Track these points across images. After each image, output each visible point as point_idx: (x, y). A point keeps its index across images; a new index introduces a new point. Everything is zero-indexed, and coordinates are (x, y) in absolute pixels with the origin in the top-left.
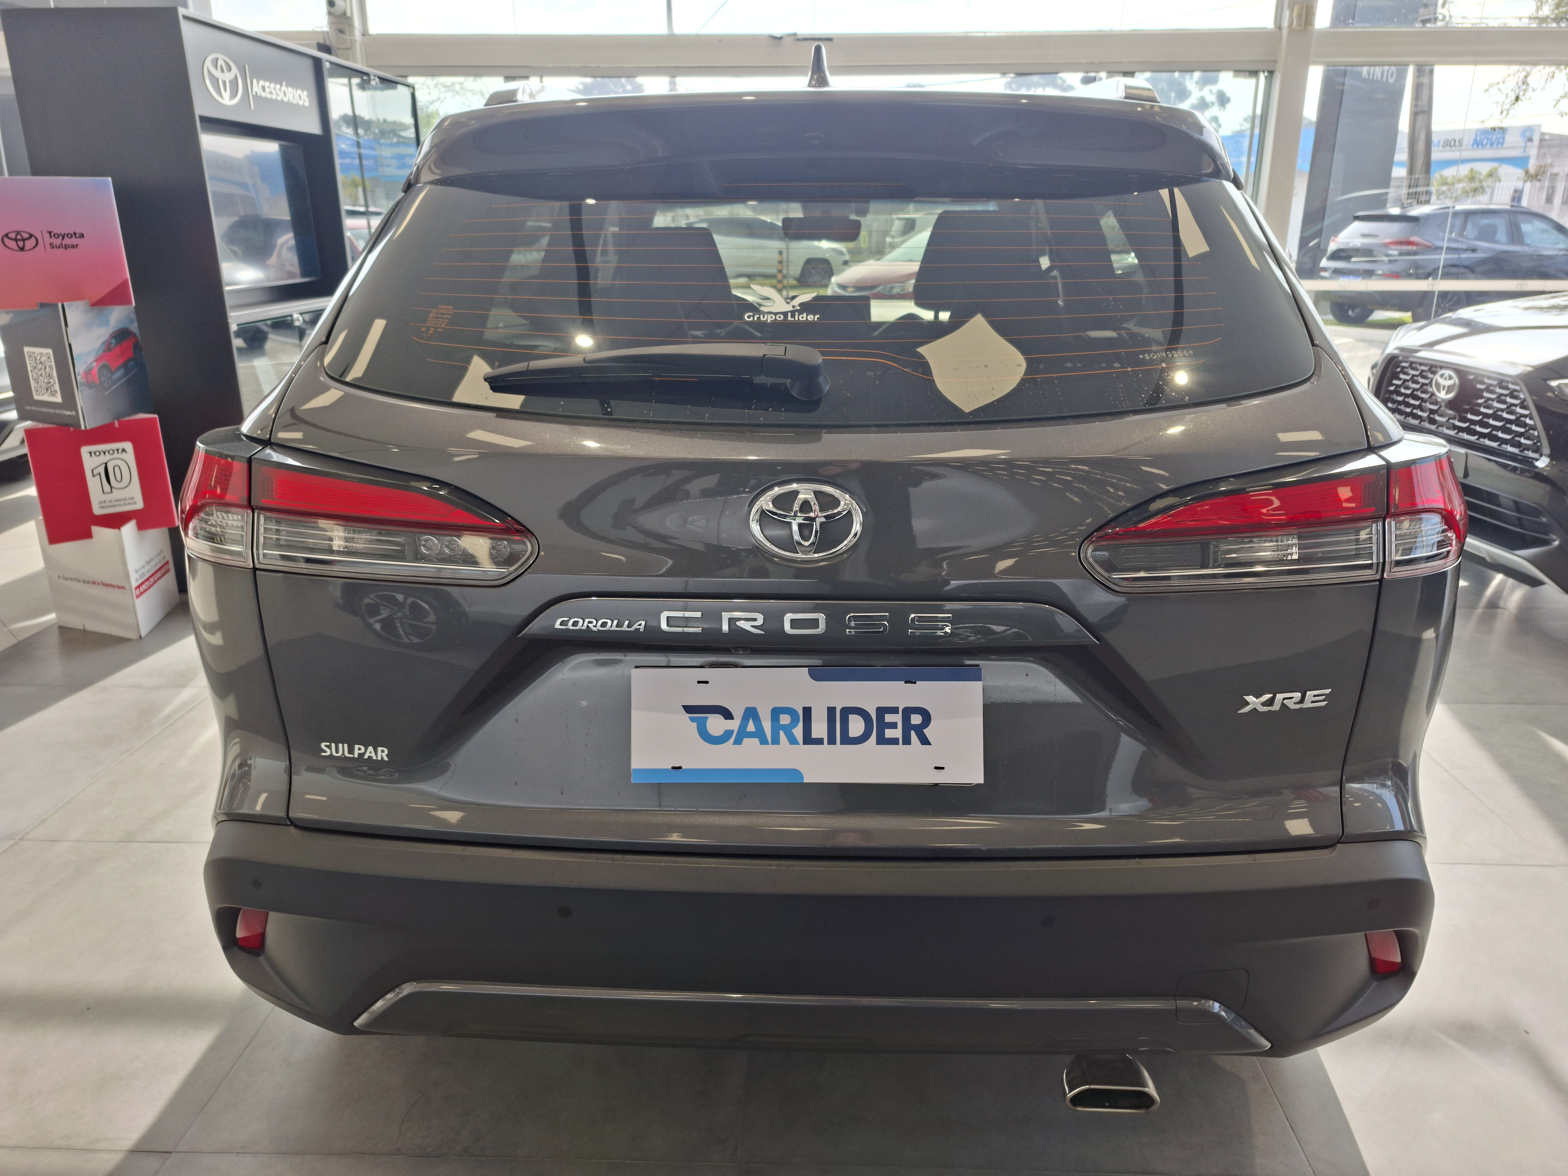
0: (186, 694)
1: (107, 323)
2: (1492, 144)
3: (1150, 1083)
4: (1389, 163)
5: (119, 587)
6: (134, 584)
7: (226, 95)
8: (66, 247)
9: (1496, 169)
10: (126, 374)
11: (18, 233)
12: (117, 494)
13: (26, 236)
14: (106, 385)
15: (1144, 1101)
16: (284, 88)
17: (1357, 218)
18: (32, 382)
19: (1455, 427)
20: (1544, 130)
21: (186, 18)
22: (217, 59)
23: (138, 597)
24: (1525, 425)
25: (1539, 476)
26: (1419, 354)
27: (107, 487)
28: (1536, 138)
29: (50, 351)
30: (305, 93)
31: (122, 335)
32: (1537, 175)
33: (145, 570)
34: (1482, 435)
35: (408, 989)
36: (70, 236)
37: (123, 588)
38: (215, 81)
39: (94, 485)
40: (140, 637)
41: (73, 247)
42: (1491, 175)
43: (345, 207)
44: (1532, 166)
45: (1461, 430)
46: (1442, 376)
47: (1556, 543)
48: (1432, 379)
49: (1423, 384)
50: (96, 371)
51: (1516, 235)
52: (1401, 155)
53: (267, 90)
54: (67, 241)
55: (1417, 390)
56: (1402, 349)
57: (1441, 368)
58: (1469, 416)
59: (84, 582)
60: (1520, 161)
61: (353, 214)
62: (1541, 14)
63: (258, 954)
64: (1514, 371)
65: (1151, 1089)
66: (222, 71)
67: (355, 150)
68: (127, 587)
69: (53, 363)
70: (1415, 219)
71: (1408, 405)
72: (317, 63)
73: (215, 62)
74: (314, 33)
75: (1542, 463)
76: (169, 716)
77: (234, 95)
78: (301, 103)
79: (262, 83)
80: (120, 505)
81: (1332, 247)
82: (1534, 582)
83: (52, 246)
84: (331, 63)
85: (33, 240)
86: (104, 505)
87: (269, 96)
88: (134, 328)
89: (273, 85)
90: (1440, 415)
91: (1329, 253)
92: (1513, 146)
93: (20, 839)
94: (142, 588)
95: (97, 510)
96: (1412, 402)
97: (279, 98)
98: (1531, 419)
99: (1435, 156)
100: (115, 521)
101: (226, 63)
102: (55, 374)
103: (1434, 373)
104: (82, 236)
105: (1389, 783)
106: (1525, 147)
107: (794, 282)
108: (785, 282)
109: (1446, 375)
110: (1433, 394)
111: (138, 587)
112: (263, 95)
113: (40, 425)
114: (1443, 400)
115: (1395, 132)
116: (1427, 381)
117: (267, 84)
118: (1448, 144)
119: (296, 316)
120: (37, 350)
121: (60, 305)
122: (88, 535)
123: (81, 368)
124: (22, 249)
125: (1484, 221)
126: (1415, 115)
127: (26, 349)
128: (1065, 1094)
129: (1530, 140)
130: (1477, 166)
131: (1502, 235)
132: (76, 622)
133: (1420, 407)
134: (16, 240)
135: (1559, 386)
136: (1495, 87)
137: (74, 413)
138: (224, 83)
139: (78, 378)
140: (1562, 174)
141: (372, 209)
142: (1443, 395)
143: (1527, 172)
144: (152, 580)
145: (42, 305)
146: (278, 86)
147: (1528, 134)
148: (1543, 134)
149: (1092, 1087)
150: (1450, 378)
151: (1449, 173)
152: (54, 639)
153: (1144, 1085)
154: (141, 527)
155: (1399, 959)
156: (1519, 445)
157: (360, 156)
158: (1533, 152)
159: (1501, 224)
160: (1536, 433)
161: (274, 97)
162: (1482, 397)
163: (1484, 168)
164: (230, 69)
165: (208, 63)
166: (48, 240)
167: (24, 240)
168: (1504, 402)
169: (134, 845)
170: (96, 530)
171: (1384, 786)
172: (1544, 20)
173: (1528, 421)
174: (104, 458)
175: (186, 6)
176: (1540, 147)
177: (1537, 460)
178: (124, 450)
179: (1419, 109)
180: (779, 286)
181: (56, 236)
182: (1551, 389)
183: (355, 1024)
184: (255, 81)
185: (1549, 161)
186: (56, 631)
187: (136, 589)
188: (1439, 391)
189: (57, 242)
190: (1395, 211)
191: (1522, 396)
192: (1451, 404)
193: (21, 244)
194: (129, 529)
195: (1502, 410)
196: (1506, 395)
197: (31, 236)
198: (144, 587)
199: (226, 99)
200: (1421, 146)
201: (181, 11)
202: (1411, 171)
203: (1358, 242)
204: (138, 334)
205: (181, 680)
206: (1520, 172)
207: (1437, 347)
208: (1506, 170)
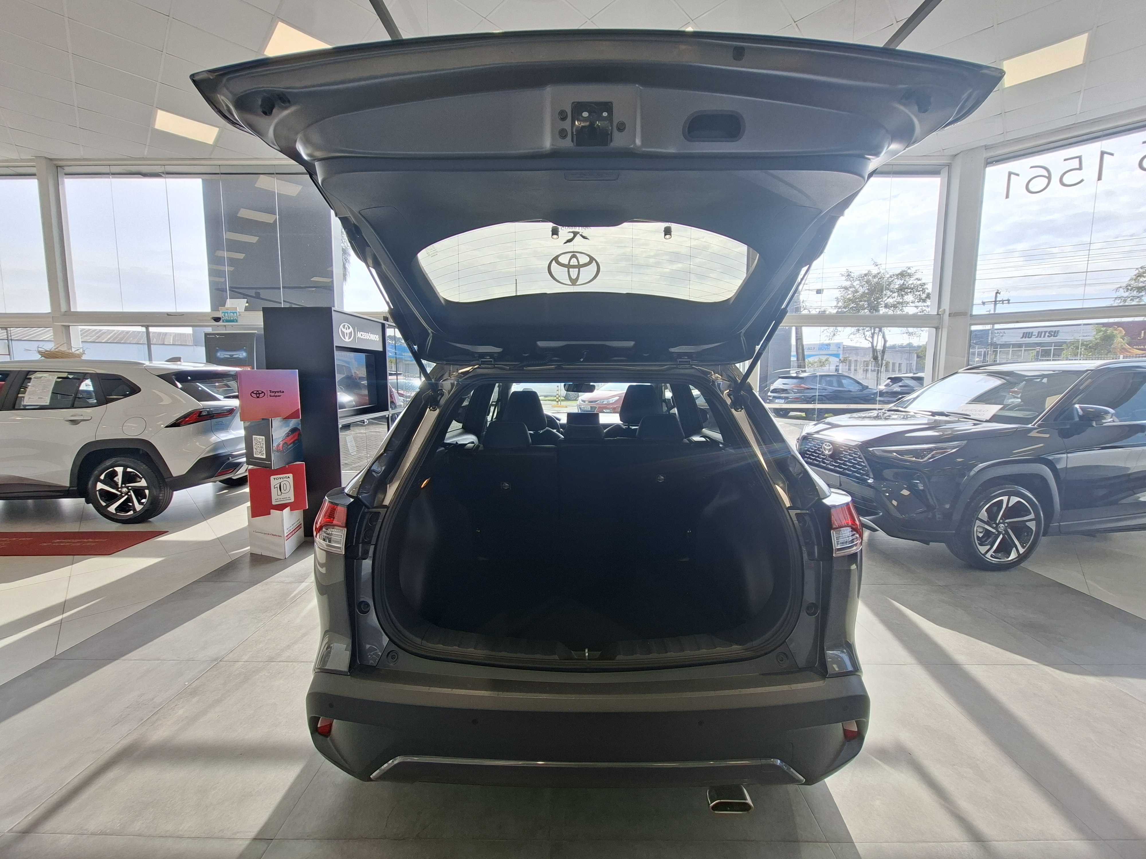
0: (303, 585)
1: (289, 426)
2: (825, 349)
3: (748, 797)
4: (790, 356)
5: (279, 536)
6: (286, 535)
7: (347, 338)
8: (276, 396)
9: (828, 358)
10: (294, 446)
11: (258, 391)
12: (283, 496)
13: (260, 392)
14: (285, 451)
15: (745, 807)
16: (370, 334)
17: (780, 378)
18: (254, 449)
19: (833, 465)
20: (844, 344)
21: (334, 311)
22: (345, 325)
23: (286, 540)
24: (861, 465)
25: (869, 485)
26: (814, 436)
27: (279, 493)
28: (842, 347)
29: (264, 437)
30: (378, 336)
31: (294, 430)
32: (844, 360)
33: (291, 528)
34: (845, 469)
35: (398, 760)
36: (278, 392)
37: (281, 536)
38: (343, 333)
39: (274, 492)
40: (285, 558)
41: (279, 396)
42: (827, 360)
43: (388, 372)
44: (841, 357)
45: (836, 466)
46: (826, 445)
47: (881, 514)
48: (822, 446)
49: (819, 448)
50: (281, 445)
51: (840, 384)
52: (794, 352)
53: (363, 335)
54: (277, 394)
55: (816, 450)
56: (808, 434)
57: (825, 442)
58: (838, 461)
59: (264, 534)
60: (836, 355)
61: (391, 374)
62: (839, 305)
63: (327, 737)
64: (854, 444)
65: (749, 801)
66: (346, 329)
67: (395, 356)
68: (283, 536)
69: (264, 442)
70: (802, 378)
71: (813, 456)
72: (383, 325)
73: (344, 327)
74: (382, 312)
75: (870, 481)
76: (295, 596)
77: (349, 338)
78: (376, 340)
79: (361, 333)
80: (284, 500)
81: (772, 388)
82: (874, 530)
83: (271, 396)
84: (388, 325)
85: (263, 394)
86: (277, 500)
87: (363, 338)
88: (300, 427)
89: (365, 334)
90: (827, 460)
91: (771, 390)
92: (833, 350)
93: (220, 661)
94: (289, 537)
95: (274, 503)
96: (815, 454)
97: (367, 338)
98: (863, 463)
99: (806, 353)
100: (281, 507)
101: (348, 326)
102: (264, 446)
103: (823, 443)
104: (283, 392)
105: (845, 651)
106: (838, 350)
107: (563, 398)
108: (559, 399)
109: (827, 445)
110: (823, 452)
111: (287, 536)
112: (361, 337)
113: (255, 467)
114: (828, 454)
115: (790, 346)
116: (820, 447)
117: (363, 333)
118: (809, 349)
119: (365, 421)
120: (258, 437)
121: (270, 419)
122: (269, 514)
123: (275, 445)
124: (258, 397)
125: (828, 379)
126: (797, 340)
127: (254, 436)
128: (709, 805)
129: (839, 348)
130: (821, 357)
131: (835, 384)
132: (258, 551)
133: (818, 457)
134: (256, 394)
135: (872, 450)
136: (826, 331)
137: (270, 463)
138: (347, 333)
139: (274, 448)
140: (853, 360)
141: (398, 372)
142: (827, 452)
143: (840, 360)
144: (294, 532)
145: (263, 419)
146: (367, 334)
147: (838, 345)
148: (844, 345)
149: (722, 801)
150: (829, 446)
151: (811, 359)
152: (248, 559)
153: (746, 799)
154: (291, 510)
155: (856, 730)
156: (860, 473)
157: (396, 357)
158: (841, 352)
159: (834, 380)
160: (867, 469)
161: (365, 338)
162: (843, 454)
163: (824, 358)
164: (349, 328)
165: (341, 326)
166: (269, 393)
167: (259, 394)
168: (852, 456)
169: (273, 663)
170: (272, 511)
171: (843, 652)
172: (840, 308)
173: (863, 464)
174: (280, 481)
175: (334, 307)
176: (843, 350)
177: (869, 479)
178: (289, 477)
179: (798, 338)
180: (557, 400)
181: (273, 392)
182: (870, 451)
183: (371, 776)
184: (358, 332)
185: (847, 355)
186: (249, 555)
187: (286, 536)
188: (825, 451)
189: (273, 394)
190: (795, 375)
191: (859, 454)
192: (831, 456)
193: (258, 395)
194: (287, 510)
195: (851, 459)
196: (852, 453)
197: (263, 392)
198: (290, 536)
199: (347, 339)
200: (800, 351)
201: (333, 309)
202: (798, 360)
203: (782, 387)
204: (301, 429)
205: (301, 579)
206: (838, 360)
207: (820, 433)
208: (832, 359)
